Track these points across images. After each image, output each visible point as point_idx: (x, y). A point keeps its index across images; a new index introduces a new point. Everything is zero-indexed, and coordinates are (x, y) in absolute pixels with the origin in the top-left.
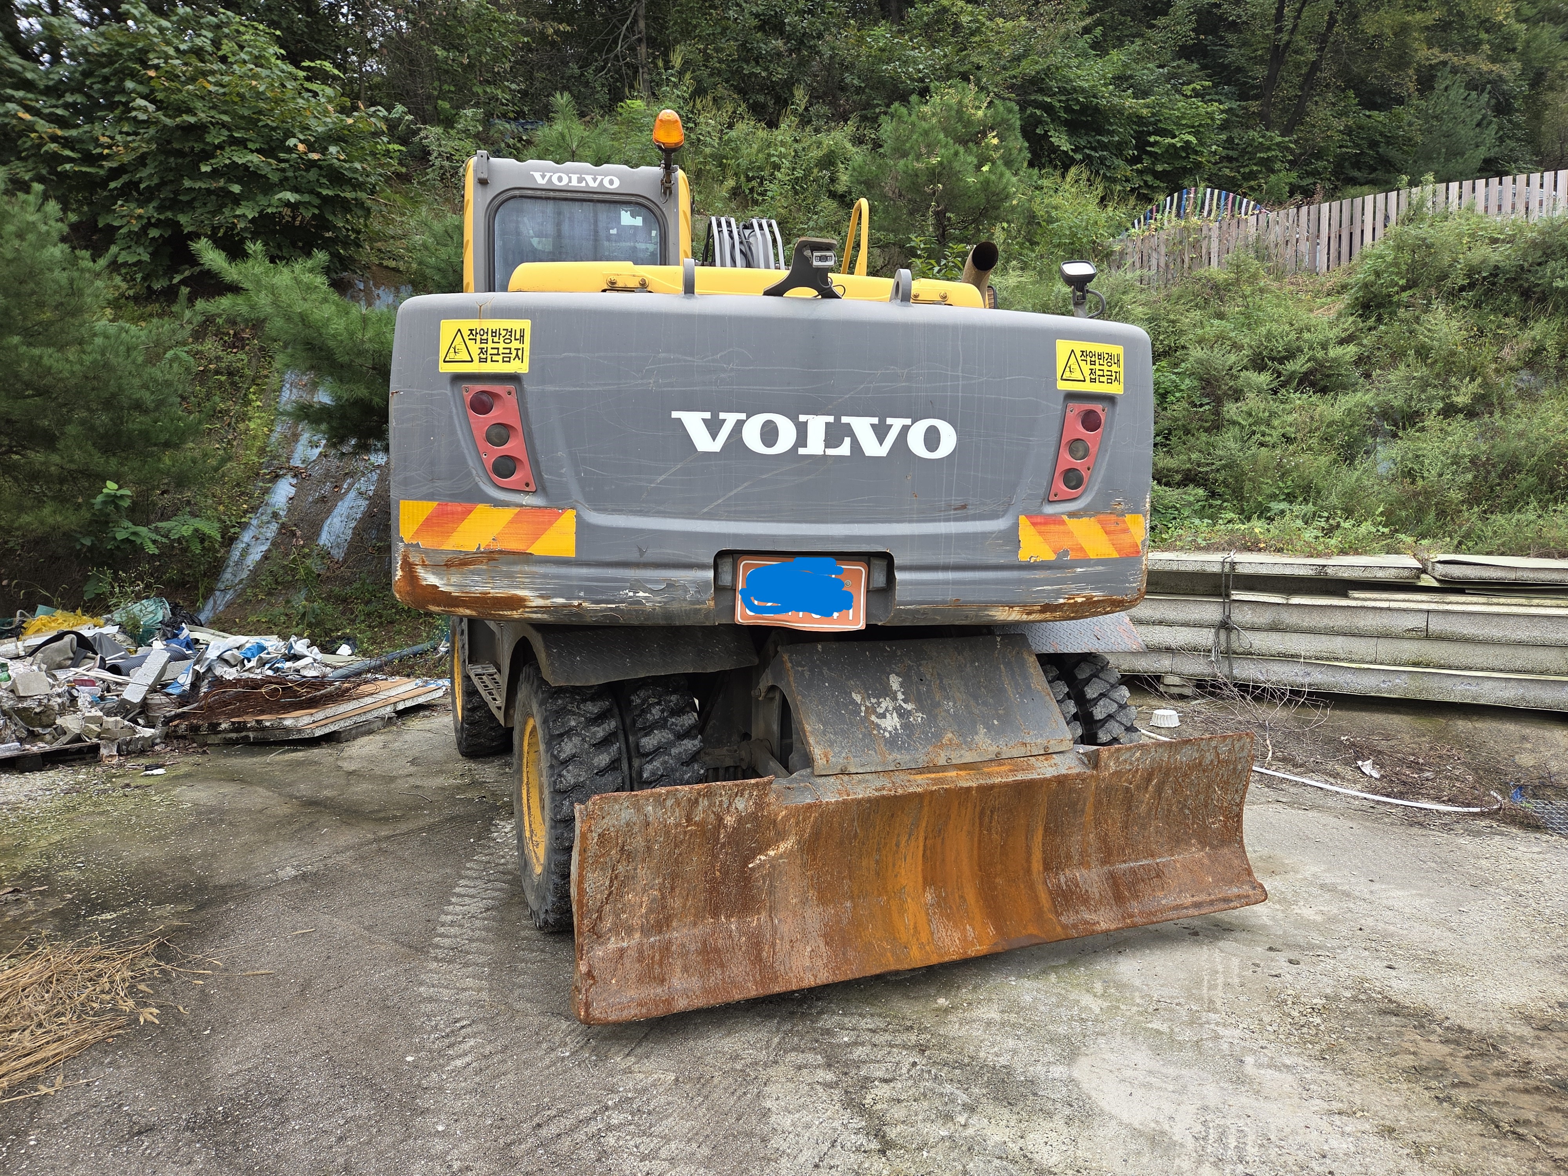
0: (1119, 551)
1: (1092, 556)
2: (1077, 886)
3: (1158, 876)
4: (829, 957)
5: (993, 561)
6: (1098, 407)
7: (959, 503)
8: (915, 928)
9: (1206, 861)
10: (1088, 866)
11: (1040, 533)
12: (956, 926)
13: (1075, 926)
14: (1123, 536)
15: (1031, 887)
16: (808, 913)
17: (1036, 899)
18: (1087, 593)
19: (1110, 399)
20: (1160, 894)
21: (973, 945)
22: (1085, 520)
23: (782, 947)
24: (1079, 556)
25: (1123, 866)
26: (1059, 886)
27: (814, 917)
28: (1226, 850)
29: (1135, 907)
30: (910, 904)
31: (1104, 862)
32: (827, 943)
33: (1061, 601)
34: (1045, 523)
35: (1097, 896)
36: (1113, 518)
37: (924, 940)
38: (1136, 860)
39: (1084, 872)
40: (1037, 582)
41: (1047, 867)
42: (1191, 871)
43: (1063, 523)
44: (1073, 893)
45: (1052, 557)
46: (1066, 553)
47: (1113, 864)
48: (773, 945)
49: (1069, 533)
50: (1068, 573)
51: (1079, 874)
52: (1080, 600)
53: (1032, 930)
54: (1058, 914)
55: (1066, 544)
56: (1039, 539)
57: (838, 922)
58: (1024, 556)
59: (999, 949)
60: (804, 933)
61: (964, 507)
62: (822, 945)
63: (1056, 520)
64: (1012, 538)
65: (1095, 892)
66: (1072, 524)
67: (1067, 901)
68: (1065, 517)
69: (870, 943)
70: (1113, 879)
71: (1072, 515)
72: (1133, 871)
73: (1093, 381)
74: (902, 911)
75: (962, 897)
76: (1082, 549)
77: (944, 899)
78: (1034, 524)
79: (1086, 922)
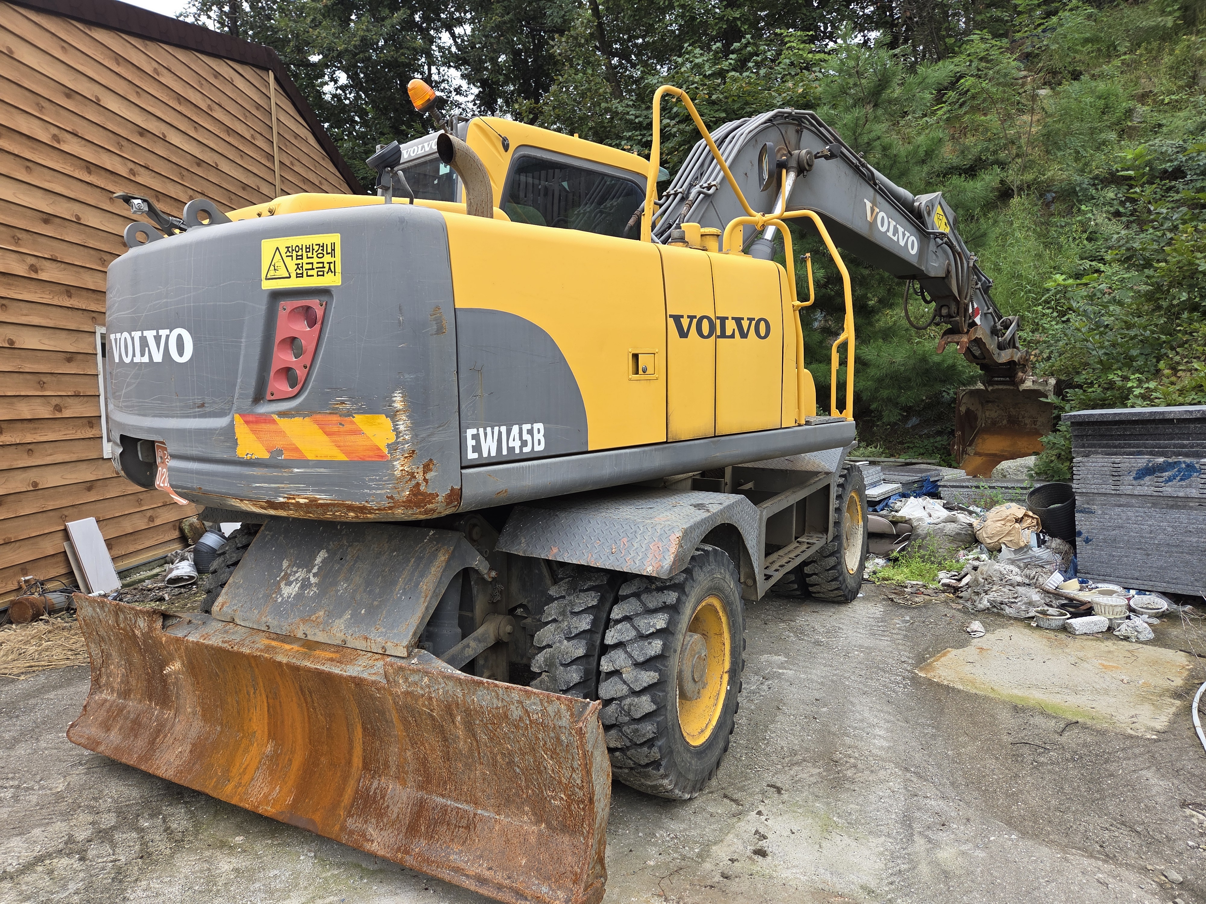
0: (346, 453)
1: (310, 457)
2: (383, 797)
3: (468, 827)
4: (185, 762)
5: (219, 455)
6: (314, 302)
7: (199, 402)
8: (245, 769)
9: (533, 839)
10: (404, 784)
11: (254, 431)
12: (270, 783)
13: (351, 833)
14: (353, 438)
15: (345, 778)
16: (195, 724)
17: (341, 792)
18: (310, 494)
19: (324, 292)
20: (456, 847)
21: (268, 804)
22: (298, 420)
23: (169, 740)
24: (294, 456)
25: (440, 800)
26: (368, 789)
27: (197, 727)
28: (566, 839)
29: (420, 845)
30: (254, 750)
31: (420, 787)
32: (191, 751)
33: (282, 500)
34: (257, 422)
35: (395, 815)
36: (335, 418)
37: (243, 782)
38: (457, 800)
39: (399, 787)
40: (256, 479)
41: (366, 766)
42: (507, 841)
43: (274, 422)
44: (374, 801)
45: (266, 455)
46: (280, 452)
47: (430, 793)
48: (165, 736)
49: (282, 433)
50: (285, 473)
51: (392, 787)
52: (302, 501)
53: (317, 817)
54: (350, 815)
55: (279, 443)
56: (252, 437)
57: (207, 739)
58: (242, 452)
59: (280, 818)
60: (185, 737)
61: (202, 405)
62: (187, 751)
63: (266, 419)
64: (229, 434)
65: (394, 811)
66: (283, 423)
67: (365, 806)
68: (275, 417)
69: (213, 765)
70: (420, 807)
71: (283, 414)
72: (444, 810)
73: (299, 276)
74: (246, 750)
75: (290, 760)
76: (297, 450)
77: (278, 755)
78: (247, 422)
79: (364, 835)
